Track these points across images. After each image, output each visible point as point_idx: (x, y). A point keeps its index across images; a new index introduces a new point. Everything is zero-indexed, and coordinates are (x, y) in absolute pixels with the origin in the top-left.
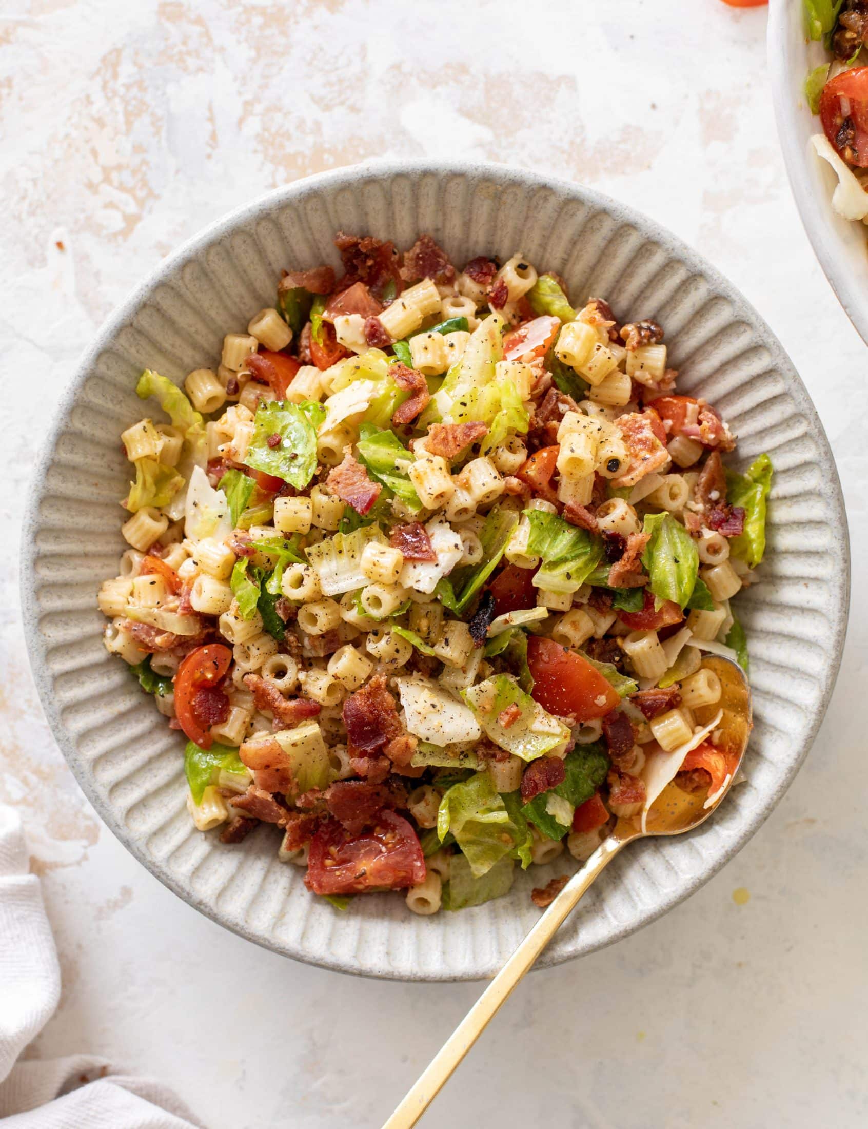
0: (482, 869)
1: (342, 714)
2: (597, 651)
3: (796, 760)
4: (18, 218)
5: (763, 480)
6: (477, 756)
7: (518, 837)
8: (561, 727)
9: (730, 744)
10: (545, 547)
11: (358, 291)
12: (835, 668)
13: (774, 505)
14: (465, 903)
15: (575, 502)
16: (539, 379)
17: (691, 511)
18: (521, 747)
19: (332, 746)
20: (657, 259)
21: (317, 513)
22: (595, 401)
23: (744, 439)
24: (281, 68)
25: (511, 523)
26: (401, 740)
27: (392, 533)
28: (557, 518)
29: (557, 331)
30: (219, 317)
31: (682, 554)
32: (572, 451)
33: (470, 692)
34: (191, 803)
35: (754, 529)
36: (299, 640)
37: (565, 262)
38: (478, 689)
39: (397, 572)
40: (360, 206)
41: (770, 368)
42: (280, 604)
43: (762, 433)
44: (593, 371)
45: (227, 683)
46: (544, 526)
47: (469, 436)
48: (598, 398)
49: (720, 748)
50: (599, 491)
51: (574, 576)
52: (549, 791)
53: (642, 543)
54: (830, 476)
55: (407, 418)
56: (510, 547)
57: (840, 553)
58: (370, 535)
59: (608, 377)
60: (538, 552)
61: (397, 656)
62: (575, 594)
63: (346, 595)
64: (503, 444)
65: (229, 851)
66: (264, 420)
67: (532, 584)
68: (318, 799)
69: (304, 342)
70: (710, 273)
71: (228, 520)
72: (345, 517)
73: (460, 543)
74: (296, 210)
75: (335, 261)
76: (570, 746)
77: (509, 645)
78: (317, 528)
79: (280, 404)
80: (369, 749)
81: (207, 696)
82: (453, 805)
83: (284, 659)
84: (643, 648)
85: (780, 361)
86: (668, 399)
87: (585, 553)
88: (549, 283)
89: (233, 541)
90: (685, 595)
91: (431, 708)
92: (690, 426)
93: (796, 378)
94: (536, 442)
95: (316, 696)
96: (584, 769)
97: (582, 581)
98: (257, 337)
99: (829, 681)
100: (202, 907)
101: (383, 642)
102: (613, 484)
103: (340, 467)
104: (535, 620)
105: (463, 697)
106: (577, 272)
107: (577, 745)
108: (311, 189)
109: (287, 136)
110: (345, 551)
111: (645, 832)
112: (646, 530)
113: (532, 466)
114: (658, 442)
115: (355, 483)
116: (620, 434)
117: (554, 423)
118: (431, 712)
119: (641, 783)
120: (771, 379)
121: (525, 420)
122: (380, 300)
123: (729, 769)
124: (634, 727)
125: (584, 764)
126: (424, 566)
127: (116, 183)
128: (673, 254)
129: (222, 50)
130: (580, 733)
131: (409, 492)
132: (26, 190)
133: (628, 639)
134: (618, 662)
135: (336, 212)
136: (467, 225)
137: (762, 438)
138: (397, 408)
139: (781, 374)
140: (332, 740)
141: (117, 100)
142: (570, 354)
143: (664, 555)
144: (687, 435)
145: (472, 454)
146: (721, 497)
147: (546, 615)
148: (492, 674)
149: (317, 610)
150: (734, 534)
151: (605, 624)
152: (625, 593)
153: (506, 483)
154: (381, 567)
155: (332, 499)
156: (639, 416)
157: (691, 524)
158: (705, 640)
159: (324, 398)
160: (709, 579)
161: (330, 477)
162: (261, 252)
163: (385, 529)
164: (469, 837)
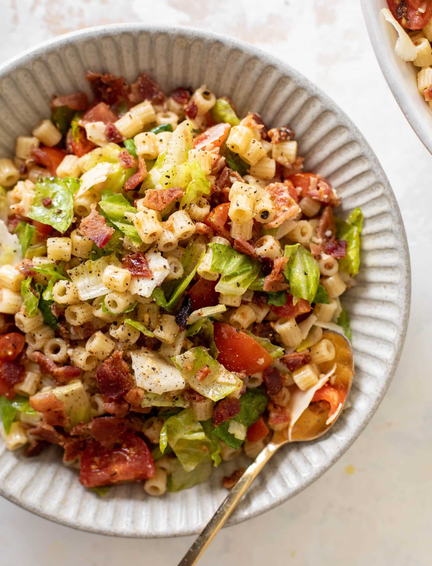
0: (190, 467)
1: (96, 376)
2: (258, 331)
3: (381, 393)
5: (358, 224)
6: (184, 399)
7: (212, 447)
8: (236, 379)
9: (341, 384)
10: (223, 267)
11: (102, 108)
12: (403, 337)
13: (364, 239)
14: (182, 487)
15: (241, 238)
16: (217, 161)
17: (314, 243)
18: (211, 392)
19: (93, 394)
20: (290, 88)
21: (75, 247)
22: (254, 176)
23: (346, 199)
25: (201, 252)
26: (133, 391)
27: (124, 259)
28: (230, 248)
29: (228, 132)
30: (13, 125)
31: (309, 270)
32: (238, 205)
33: (178, 358)
34: (3, 433)
35: (353, 253)
36: (67, 329)
37: (233, 90)
38: (183, 357)
39: (127, 284)
40: (99, 52)
41: (360, 154)
42: (53, 306)
43: (357, 195)
44: (250, 156)
45: (23, 357)
46: (222, 253)
47: (171, 197)
48: (255, 174)
49: (335, 387)
50: (256, 231)
51: (242, 285)
52: (230, 419)
53: (283, 263)
54: (398, 220)
55: (132, 185)
56: (200, 267)
57: (405, 267)
58: (110, 262)
59: (261, 160)
60: (218, 270)
61: (129, 338)
62: (243, 295)
63: (96, 299)
64: (194, 202)
65: (31, 462)
66: (40, 189)
67: (214, 290)
68: (84, 429)
69: (69, 141)
70: (322, 95)
71: (20, 254)
72: (93, 250)
73: (167, 265)
74: (59, 55)
75: (86, 88)
76: (243, 390)
77: (202, 328)
78: (76, 257)
79: (51, 179)
80: (114, 397)
81: (9, 366)
82: (170, 429)
83: (58, 341)
84: (286, 328)
85: (365, 150)
86: (298, 175)
87: (248, 270)
88: (223, 102)
89: (21, 267)
90: (311, 295)
91: (152, 370)
92: (313, 191)
93: (376, 160)
94: (217, 201)
95: (78, 364)
96: (252, 404)
97: (247, 287)
98: (38, 138)
99: (400, 344)
100: (12, 499)
101: (120, 329)
102: (265, 227)
103: (88, 217)
104: (218, 313)
105: (174, 361)
106: (241, 95)
107: (247, 389)
108: (68, 41)
110: (93, 272)
111: (290, 439)
112: (286, 255)
113: (213, 215)
114: (293, 201)
115: (97, 228)
116: (268, 196)
117: (227, 188)
118: (152, 373)
119: (288, 410)
120: (360, 162)
121: (208, 186)
122: (117, 115)
123: (341, 400)
124: (283, 377)
125: (252, 401)
126: (145, 280)
128: (299, 84)
130: (249, 382)
131: (133, 233)
133: (278, 323)
134: (271, 337)
135: (85, 57)
136: (170, 66)
137: (356, 198)
138: (126, 180)
139: (367, 158)
140: (92, 392)
142: (236, 145)
143: (298, 271)
144: (310, 196)
145: (175, 209)
146: (332, 234)
147: (225, 309)
148: (192, 347)
149: (77, 310)
150: (341, 257)
151: (263, 314)
152: (275, 294)
153: (197, 227)
154: (115, 282)
155: (84, 238)
156: (280, 185)
157: (314, 251)
158: (325, 322)
159: (80, 175)
160: (327, 284)
161: (81, 224)
162: (36, 82)
163: (120, 257)
164: (181, 448)
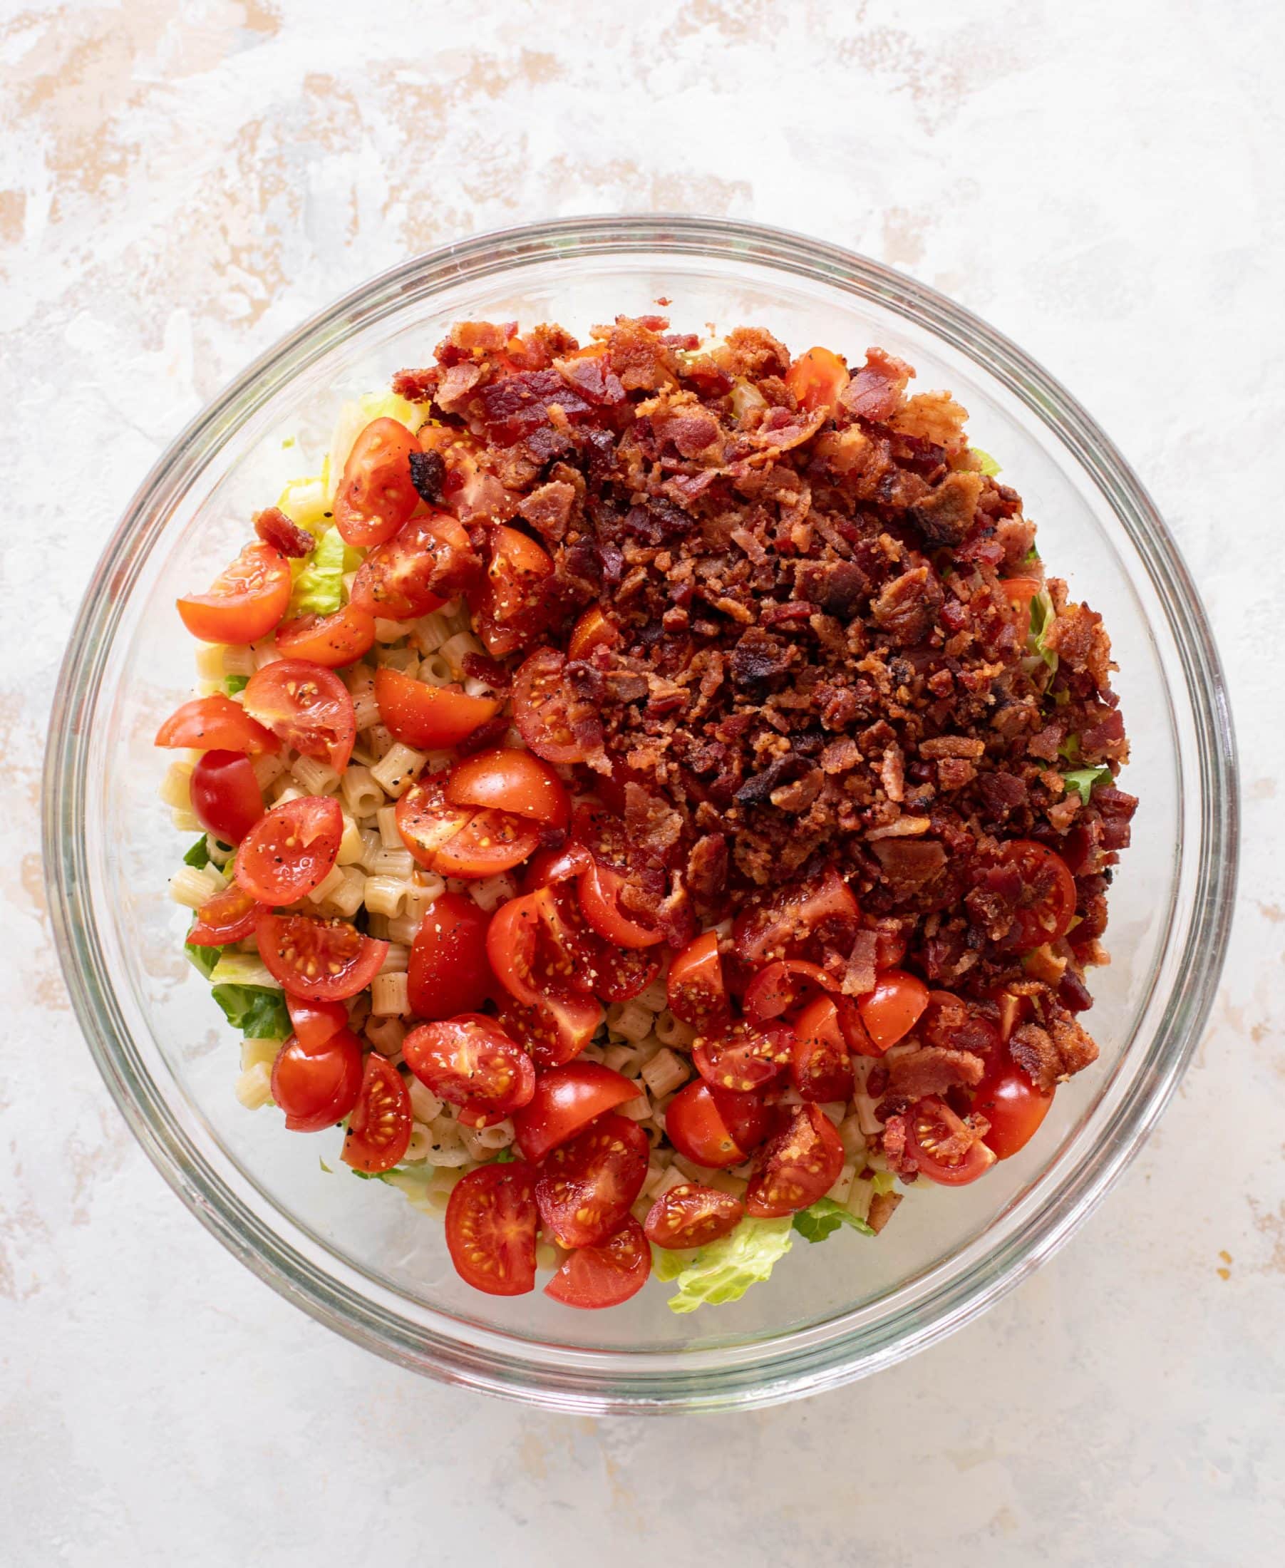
4: (137, 297)
24: (433, 153)
109: (435, 226)
127: (245, 264)
129: (371, 129)
132: (146, 266)
141: (253, 176)
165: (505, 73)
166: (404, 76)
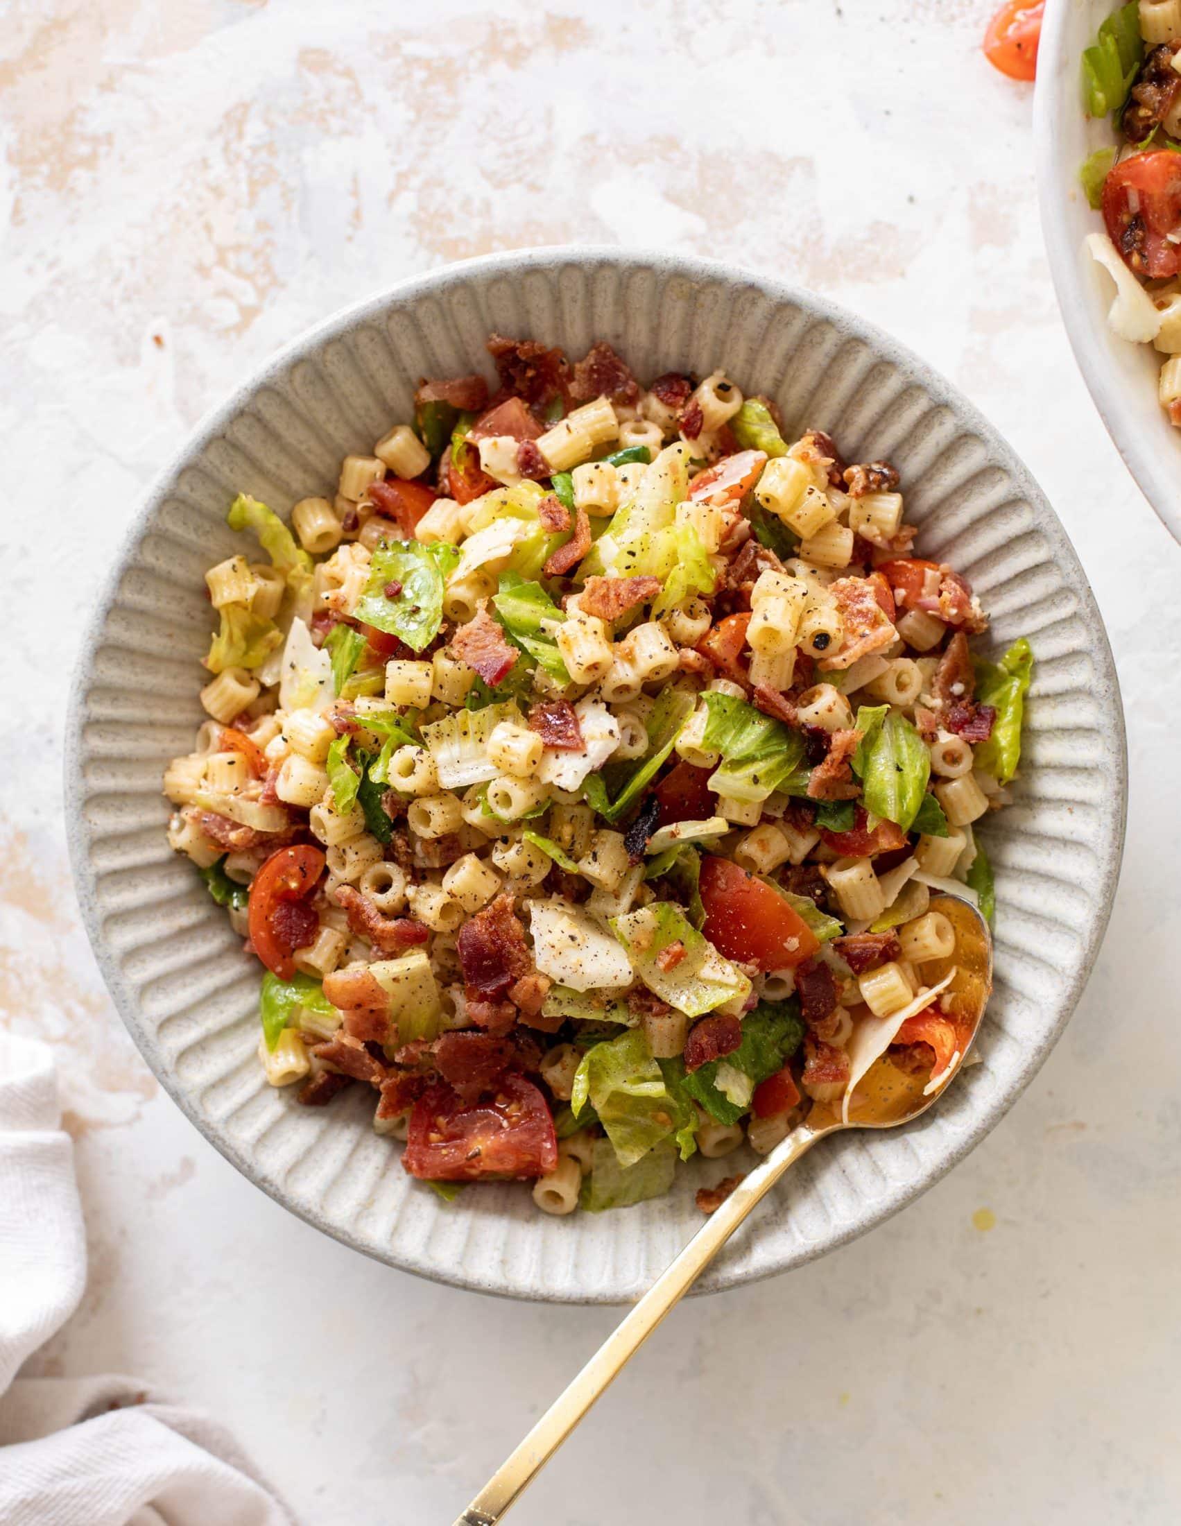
1: (458, 944)
2: (793, 880)
3: (1046, 1037)
4: (109, 305)
5: (1021, 673)
6: (629, 1008)
7: (680, 1119)
8: (738, 976)
9: (963, 1013)
10: (727, 741)
11: (513, 408)
12: (1103, 921)
13: (1034, 706)
14: (610, 1203)
15: (768, 685)
16: (732, 528)
17: (925, 706)
18: (683, 998)
19: (447, 985)
20: (893, 384)
21: (439, 682)
22: (806, 560)
23: (998, 618)
24: (446, 134)
25: (686, 708)
26: (529, 980)
27: (531, 712)
28: (746, 705)
29: (760, 470)
30: (339, 434)
31: (907, 762)
32: (766, 618)
33: (622, 921)
34: (263, 1049)
35: (1006, 735)
36: (410, 844)
37: (778, 383)
38: (632, 919)
39: (534, 762)
40: (519, 301)
41: (1031, 527)
42: (387, 796)
43: (1022, 611)
44: (802, 520)
45: (318, 896)
46: (728, 713)
47: (635, 594)
48: (810, 556)
49: (950, 1018)
50: (803, 674)
51: (763, 780)
52: (720, 1060)
53: (851, 742)
54: (1104, 670)
55: (561, 567)
56: (681, 738)
57: (1114, 770)
58: (504, 715)
59: (823, 530)
60: (717, 747)
61: (529, 870)
62: (765, 803)
63: (471, 788)
64: (681, 608)
65: (310, 1115)
66: (382, 563)
67: (706, 787)
68: (423, 1053)
69: (443, 470)
70: (959, 403)
71: (331, 688)
72: (475, 689)
73: (616, 729)
74: (439, 303)
75: (488, 370)
76: (751, 1001)
77: (675, 864)
78: (440, 702)
79: (405, 544)
80: (489, 991)
81: (289, 911)
82: (595, 1070)
83: (390, 868)
84: (850, 879)
85: (1043, 520)
86: (901, 562)
87: (778, 752)
88: (757, 408)
89: (331, 713)
90: (908, 813)
91: (570, 940)
92: (929, 598)
93: (1065, 542)
94: (726, 607)
95: (426, 917)
96: (769, 1034)
97: (773, 786)
98: (384, 460)
99: (1094, 938)
101: (512, 852)
102: (820, 666)
103: (469, 625)
104: (710, 835)
105: (614, 928)
106: (794, 396)
107: (761, 1001)
108: (457, 277)
109: (449, 217)
110: (471, 733)
111: (846, 1123)
112: (861, 725)
113: (715, 636)
114: (883, 615)
115: (487, 646)
116: (834, 603)
117: (749, 583)
118: (569, 946)
119: (845, 1057)
120: (1032, 543)
121: (709, 577)
122: (542, 422)
123: (959, 1047)
124: (838, 983)
125: (770, 1027)
126: (569, 757)
127: (232, 265)
128: (912, 378)
129: (373, 109)
130: (765, 985)
131: (555, 660)
132: (121, 271)
133: (834, 868)
134: (819, 896)
135: (489, 307)
136: (655, 331)
137: (1021, 618)
138: (551, 555)
139: (1045, 536)
140: (446, 977)
141: (240, 165)
142: (774, 498)
144: (924, 609)
145: (640, 618)
146: (966, 691)
148: (654, 901)
149: (431, 806)
150: (979, 739)
151: (804, 846)
152: (830, 806)
153: (681, 657)
154: (513, 755)
155: (458, 665)
156: (860, 582)
157: (923, 724)
158: (937, 876)
159: (462, 539)
160: (946, 796)
161: (455, 637)
162: (392, 353)
163: (524, 707)
164: (615, 1113)
165: (526, 41)
166: (410, 48)
